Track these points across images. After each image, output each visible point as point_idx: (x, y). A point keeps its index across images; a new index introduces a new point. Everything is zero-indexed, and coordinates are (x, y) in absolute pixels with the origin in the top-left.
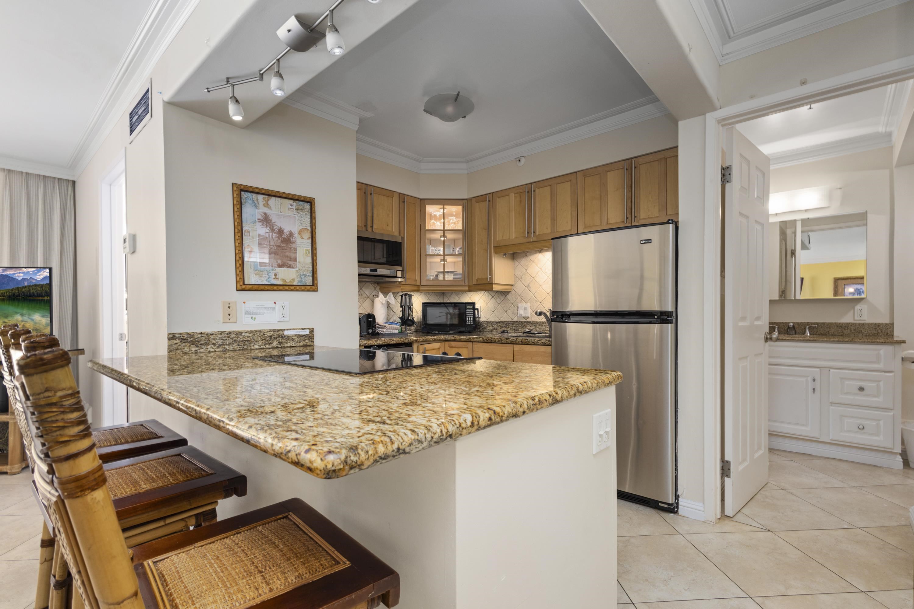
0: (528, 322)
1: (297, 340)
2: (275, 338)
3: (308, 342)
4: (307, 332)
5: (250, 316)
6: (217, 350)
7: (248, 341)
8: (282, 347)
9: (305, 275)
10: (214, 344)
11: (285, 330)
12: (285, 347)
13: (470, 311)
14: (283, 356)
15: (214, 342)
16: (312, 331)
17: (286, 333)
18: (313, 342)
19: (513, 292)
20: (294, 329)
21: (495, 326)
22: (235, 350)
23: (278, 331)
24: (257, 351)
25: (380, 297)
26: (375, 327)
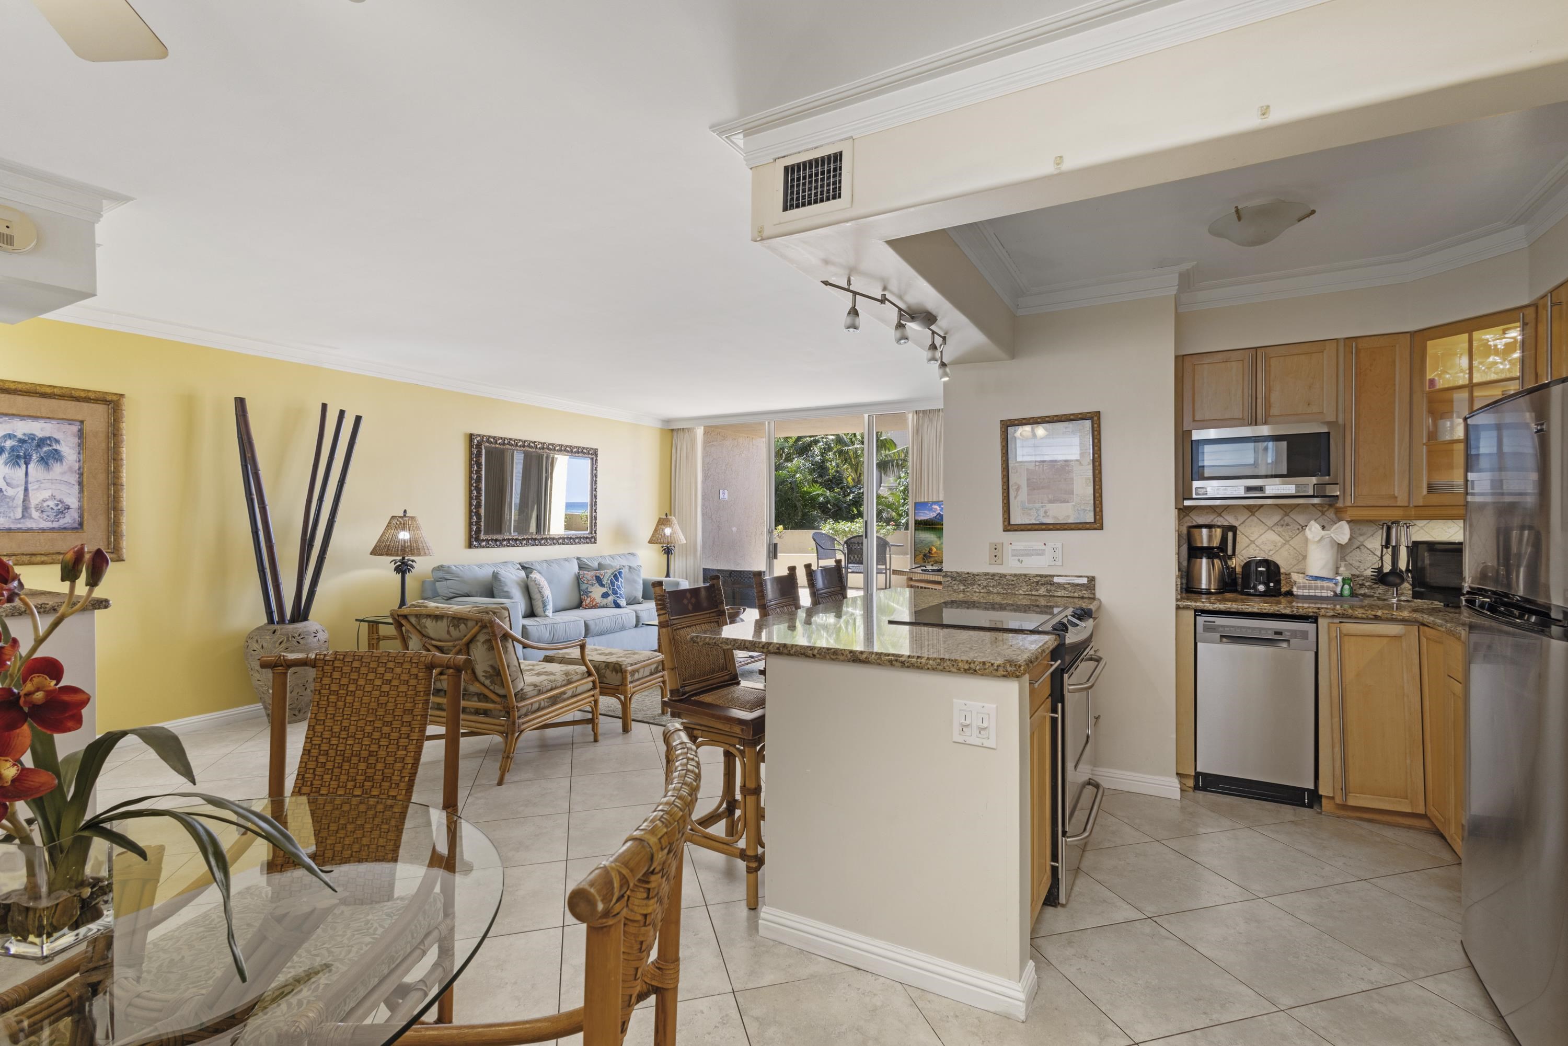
1: (1070, 589)
2: (1042, 584)
3: (1086, 594)
4: (1085, 581)
5: (1017, 558)
6: (982, 591)
7: (1012, 585)
8: (1050, 596)
9: (1084, 510)
10: (979, 585)
11: (1054, 576)
12: (1054, 596)
14: (1052, 607)
15: (979, 583)
16: (1092, 579)
17: (1056, 580)
18: (1094, 594)
20: (1066, 576)
22: (998, 593)
23: (1046, 576)
24: (1021, 597)
25: (1310, 529)
26: (1278, 582)
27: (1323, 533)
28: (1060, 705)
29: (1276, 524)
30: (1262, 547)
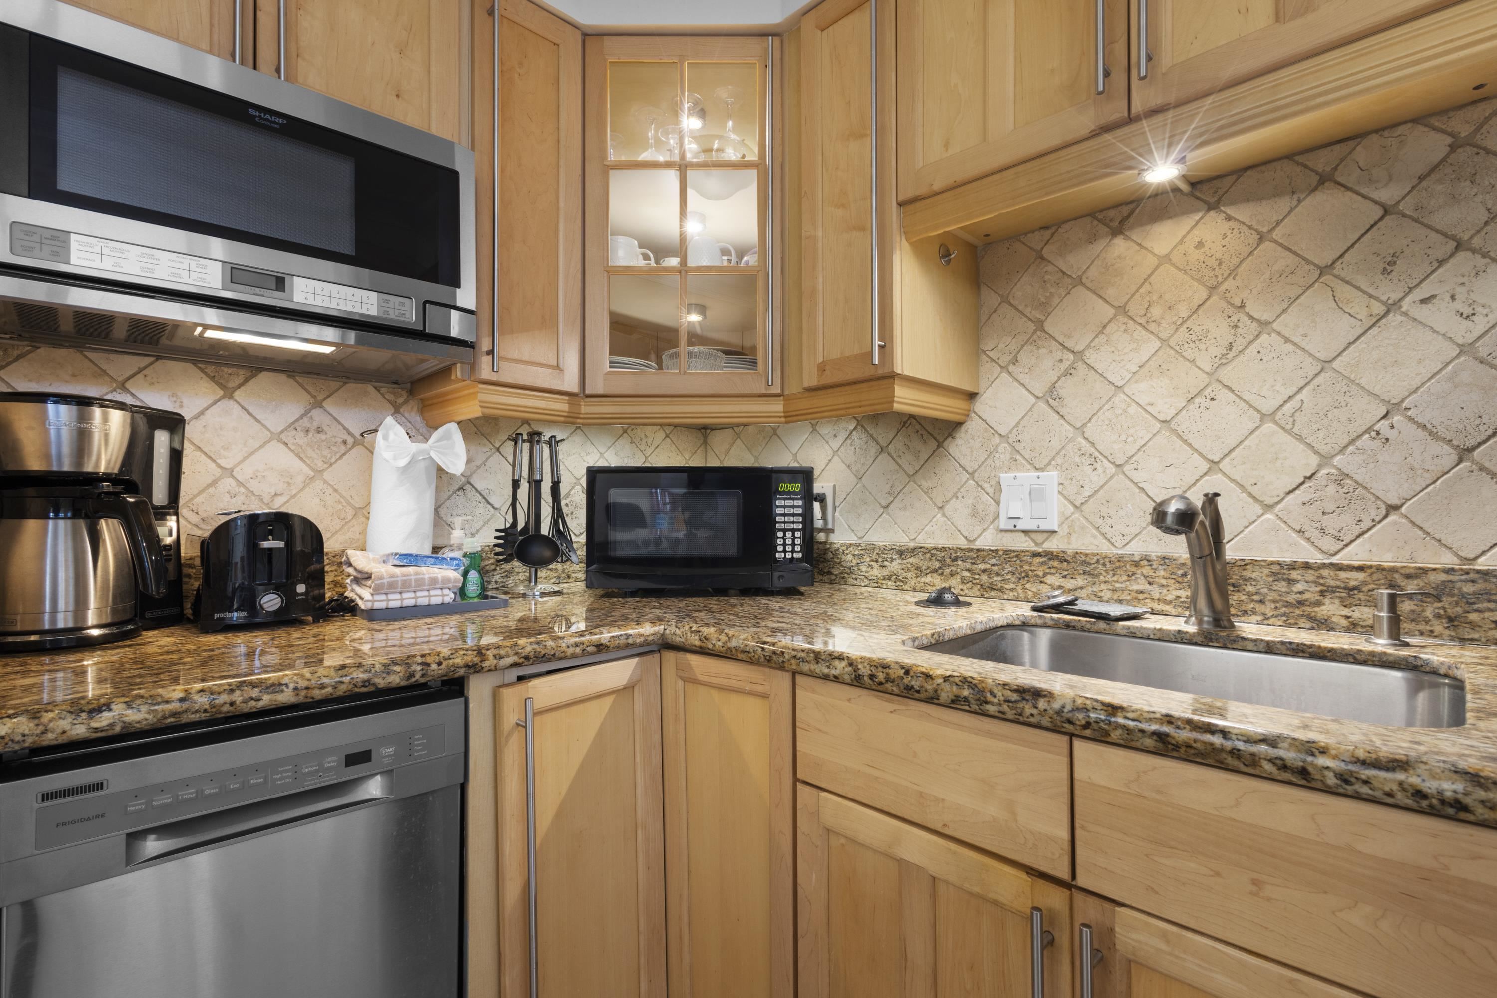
0: (1050, 555)
13: (789, 503)
19: (973, 426)
21: (895, 566)
25: (385, 438)
26: (317, 579)
27: (415, 447)
29: (292, 426)
30: (254, 485)
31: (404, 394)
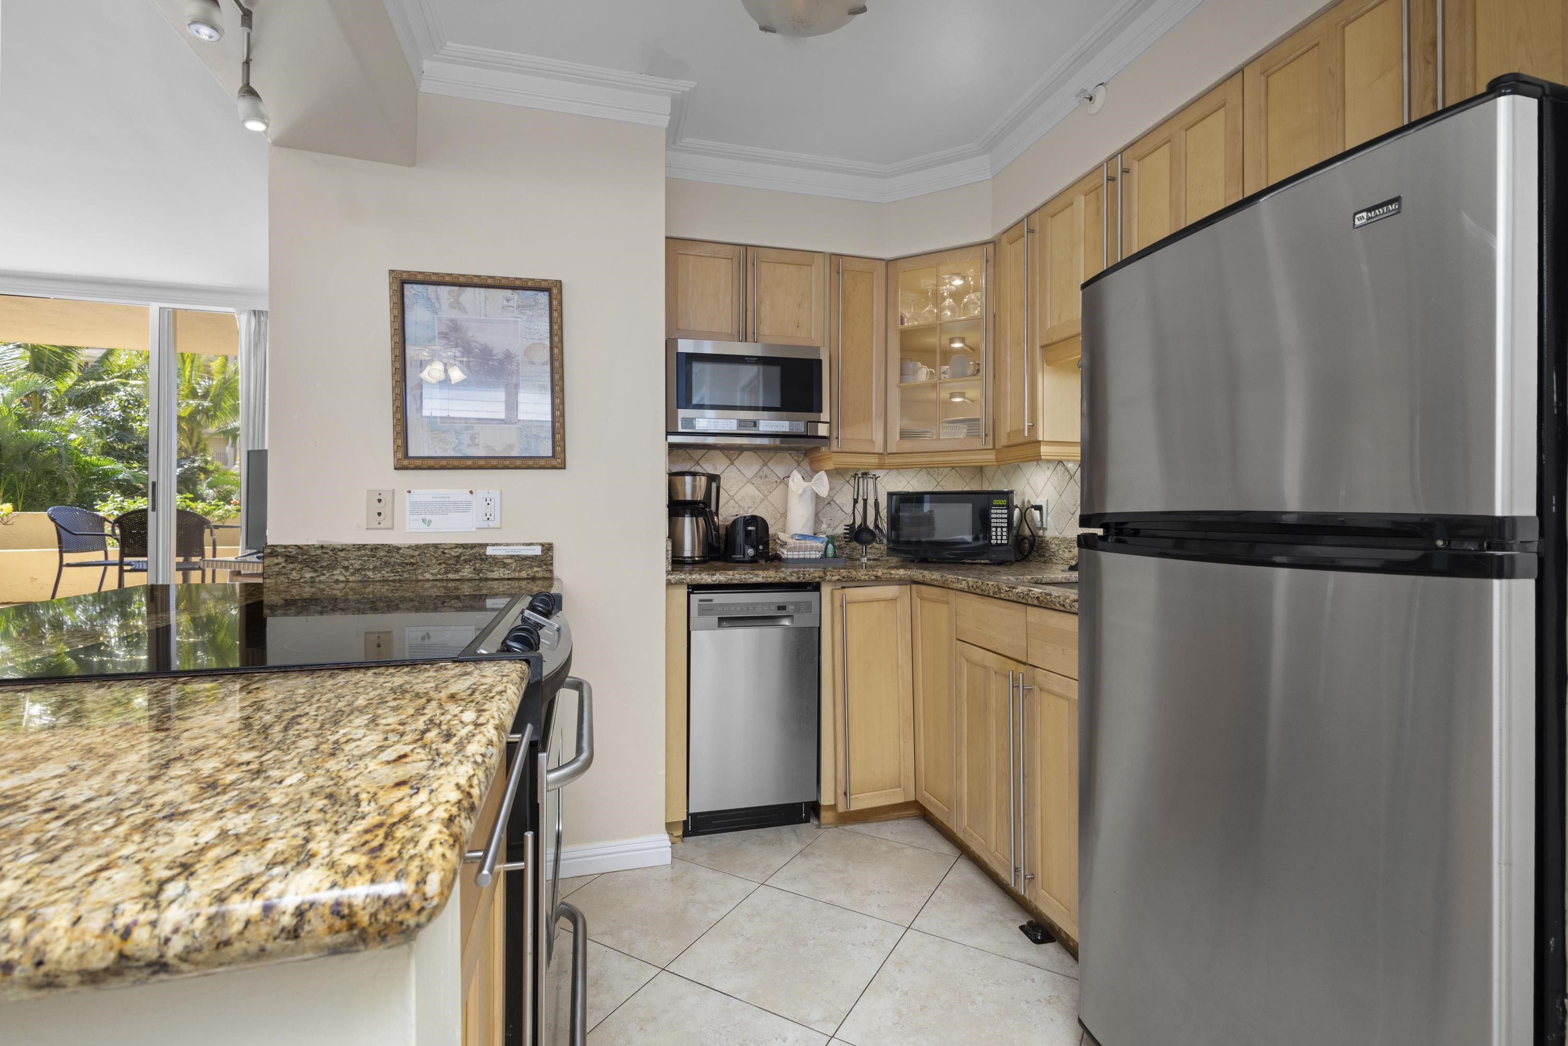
1: (514, 566)
2: (466, 561)
3: (539, 572)
4: (537, 551)
5: (422, 517)
6: (351, 579)
7: (412, 564)
8: (481, 580)
9: (537, 437)
10: (346, 568)
11: (487, 545)
12: (487, 579)
13: (999, 511)
14: (482, 598)
15: (346, 563)
16: (548, 548)
17: (490, 551)
18: (551, 571)
20: (507, 545)
22: (385, 581)
23: (473, 546)
24: (428, 585)
25: (793, 481)
26: (766, 544)
27: (805, 484)
28: (529, 835)
29: (755, 476)
30: (741, 503)
31: (802, 455)
